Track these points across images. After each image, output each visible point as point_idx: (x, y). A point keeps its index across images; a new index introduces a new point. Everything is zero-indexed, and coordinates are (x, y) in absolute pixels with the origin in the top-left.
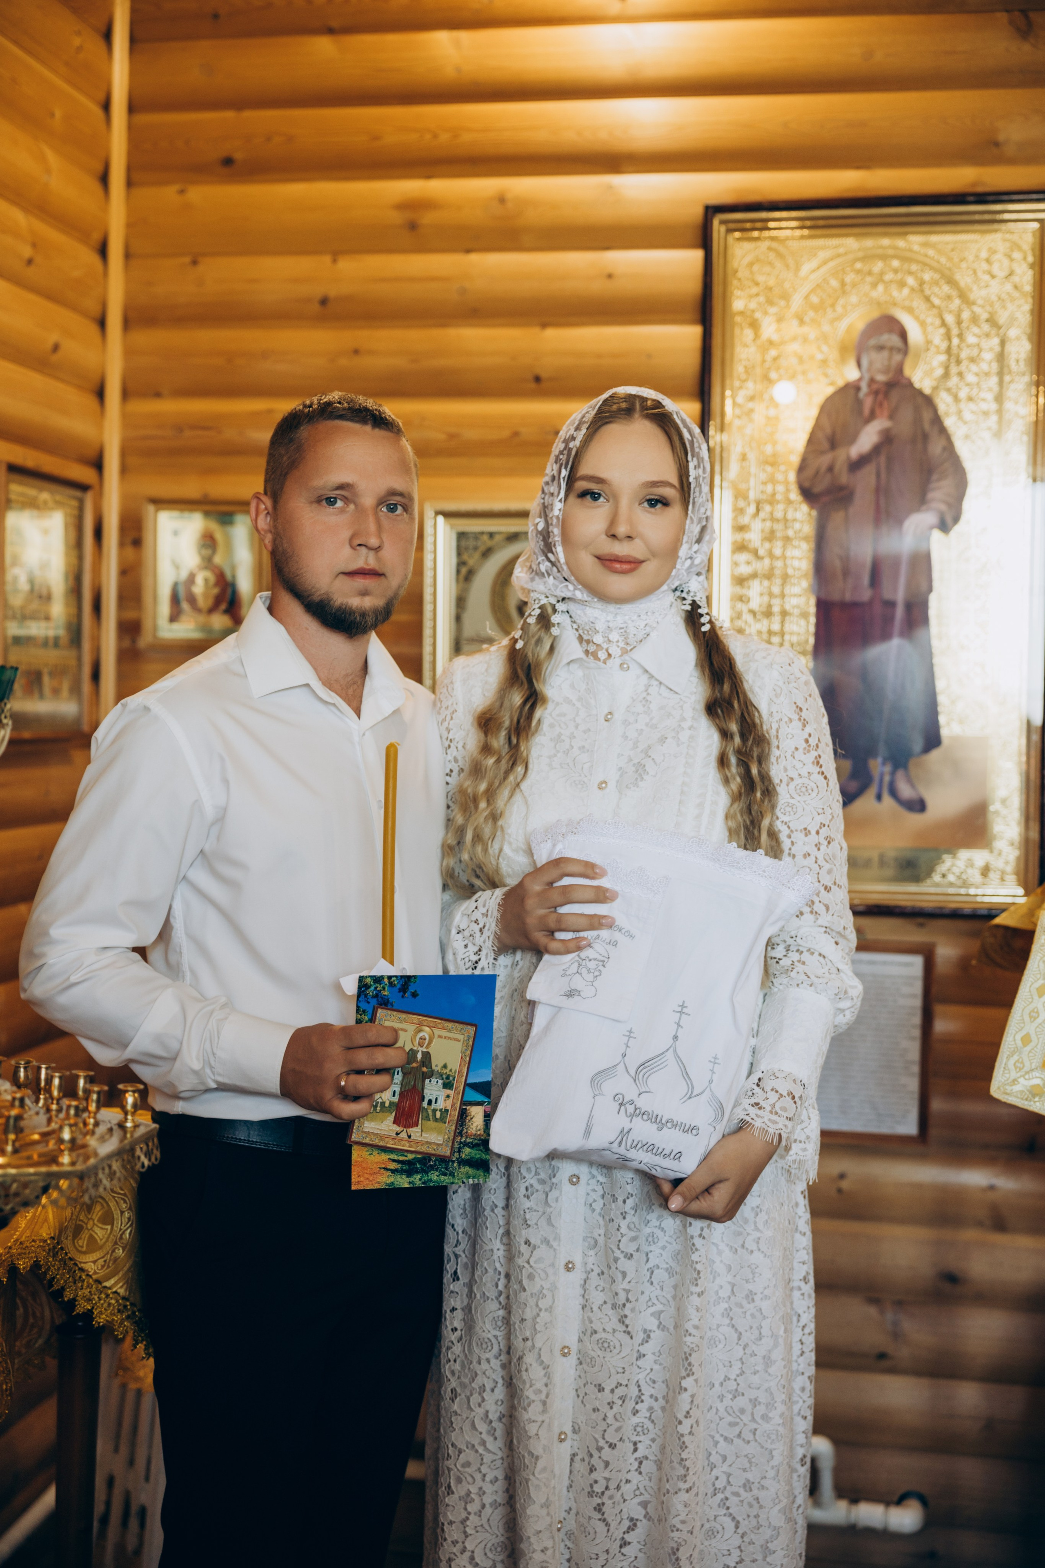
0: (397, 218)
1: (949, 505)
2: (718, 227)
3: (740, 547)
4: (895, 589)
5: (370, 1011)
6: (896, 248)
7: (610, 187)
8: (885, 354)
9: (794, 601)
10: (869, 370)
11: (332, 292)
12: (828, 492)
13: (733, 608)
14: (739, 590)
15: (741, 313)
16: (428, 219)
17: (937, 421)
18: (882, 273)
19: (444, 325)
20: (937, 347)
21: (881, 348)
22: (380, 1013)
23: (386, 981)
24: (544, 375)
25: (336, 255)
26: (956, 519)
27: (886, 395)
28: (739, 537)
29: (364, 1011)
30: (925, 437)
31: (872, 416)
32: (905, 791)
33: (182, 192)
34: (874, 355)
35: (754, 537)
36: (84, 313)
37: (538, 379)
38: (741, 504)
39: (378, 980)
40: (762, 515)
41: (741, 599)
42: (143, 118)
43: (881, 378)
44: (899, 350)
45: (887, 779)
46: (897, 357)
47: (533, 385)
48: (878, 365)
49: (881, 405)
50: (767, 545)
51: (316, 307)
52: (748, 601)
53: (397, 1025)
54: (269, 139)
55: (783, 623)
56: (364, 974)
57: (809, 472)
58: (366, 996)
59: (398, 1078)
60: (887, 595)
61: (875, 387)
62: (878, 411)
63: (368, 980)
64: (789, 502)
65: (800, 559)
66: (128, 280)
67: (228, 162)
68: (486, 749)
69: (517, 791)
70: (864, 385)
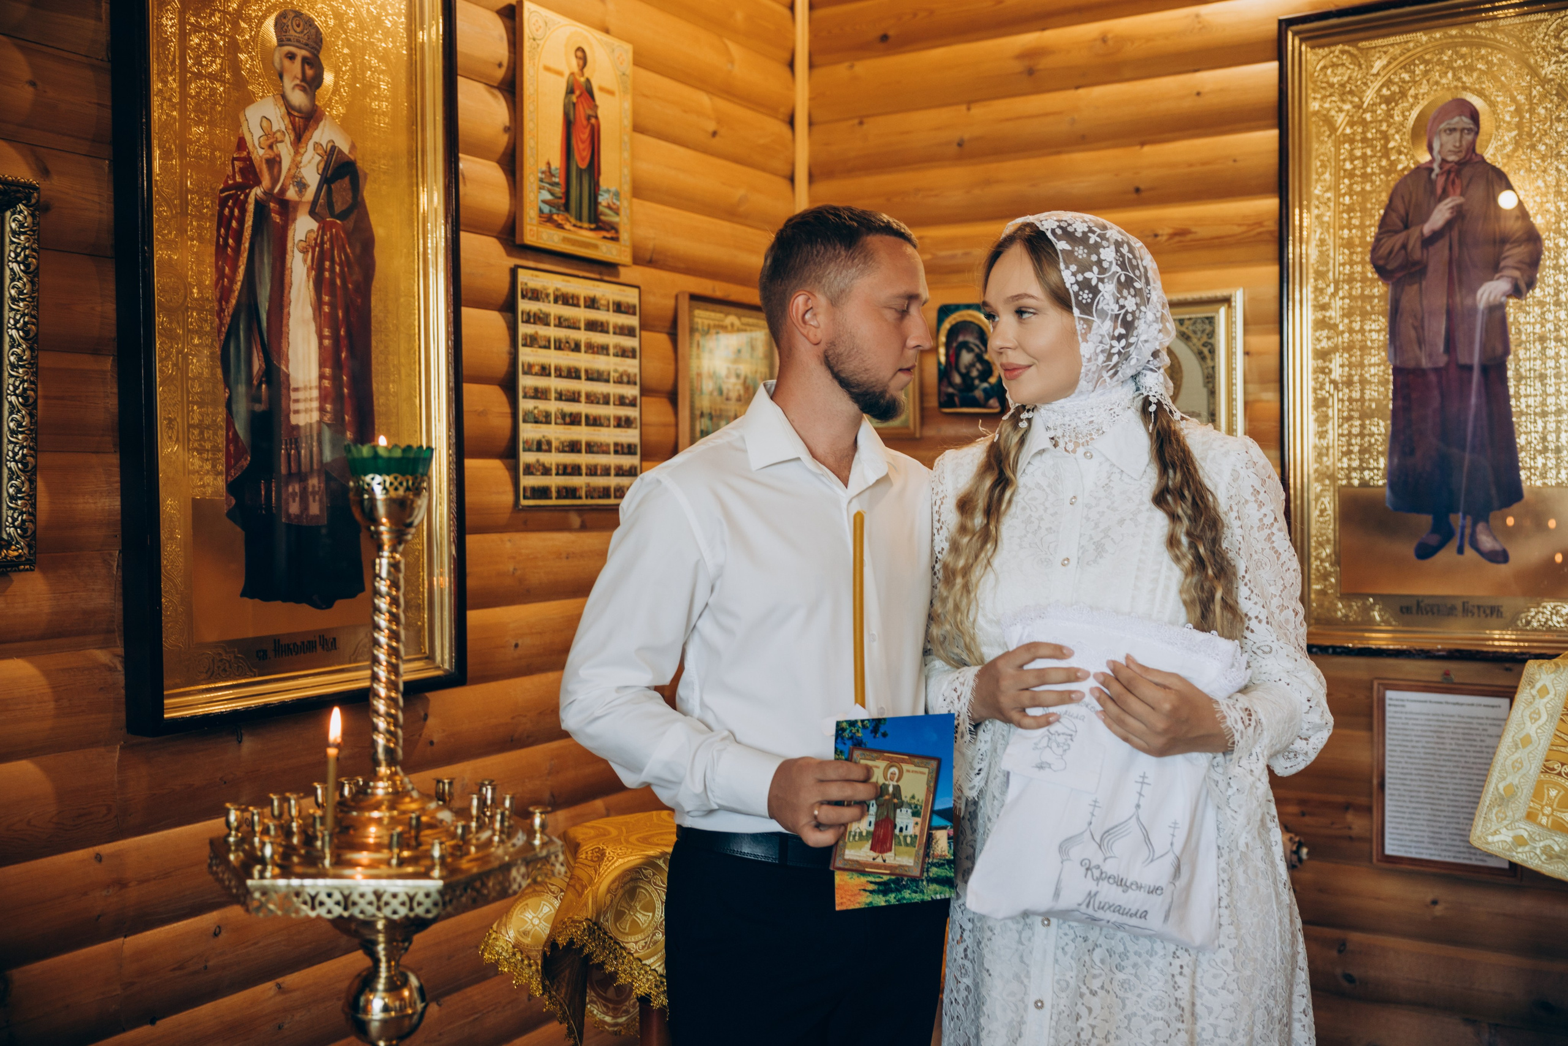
0: (1018, 66)
1: (1524, 272)
2: (1291, 39)
3: (1321, 324)
4: (1471, 355)
5: (846, 751)
6: (1467, 36)
7: (1197, 16)
8: (1457, 135)
9: (1373, 370)
10: (1440, 152)
11: (966, 136)
12: (1402, 267)
13: (1316, 379)
14: (1320, 362)
15: (1316, 113)
16: (1044, 63)
18: (1451, 61)
19: (1059, 153)
20: (1509, 123)
21: (1452, 130)
22: (857, 754)
23: (860, 724)
24: (1142, 187)
25: (969, 103)
26: (1531, 284)
27: (1458, 174)
28: (1320, 315)
29: (841, 752)
30: (1498, 209)
31: (1445, 194)
32: (1487, 542)
33: (852, 67)
34: (1445, 138)
35: (1334, 314)
36: (774, 173)
37: (1138, 190)
38: (1321, 284)
39: (852, 723)
40: (1341, 294)
41: (1322, 370)
42: (820, 13)
43: (1452, 158)
44: (1470, 130)
45: (1468, 531)
46: (1469, 138)
47: (1134, 196)
48: (1450, 147)
49: (1453, 183)
50: (1346, 321)
51: (954, 149)
52: (1330, 371)
53: (870, 763)
54: (915, 15)
55: (1362, 391)
56: (841, 719)
57: (1383, 251)
58: (843, 738)
59: (873, 809)
60: (1463, 359)
61: (1447, 167)
62: (1450, 189)
63: (844, 725)
64: (1366, 280)
65: (1378, 331)
66: (812, 143)
67: (884, 38)
68: (963, 529)
69: (989, 568)
70: (1436, 166)
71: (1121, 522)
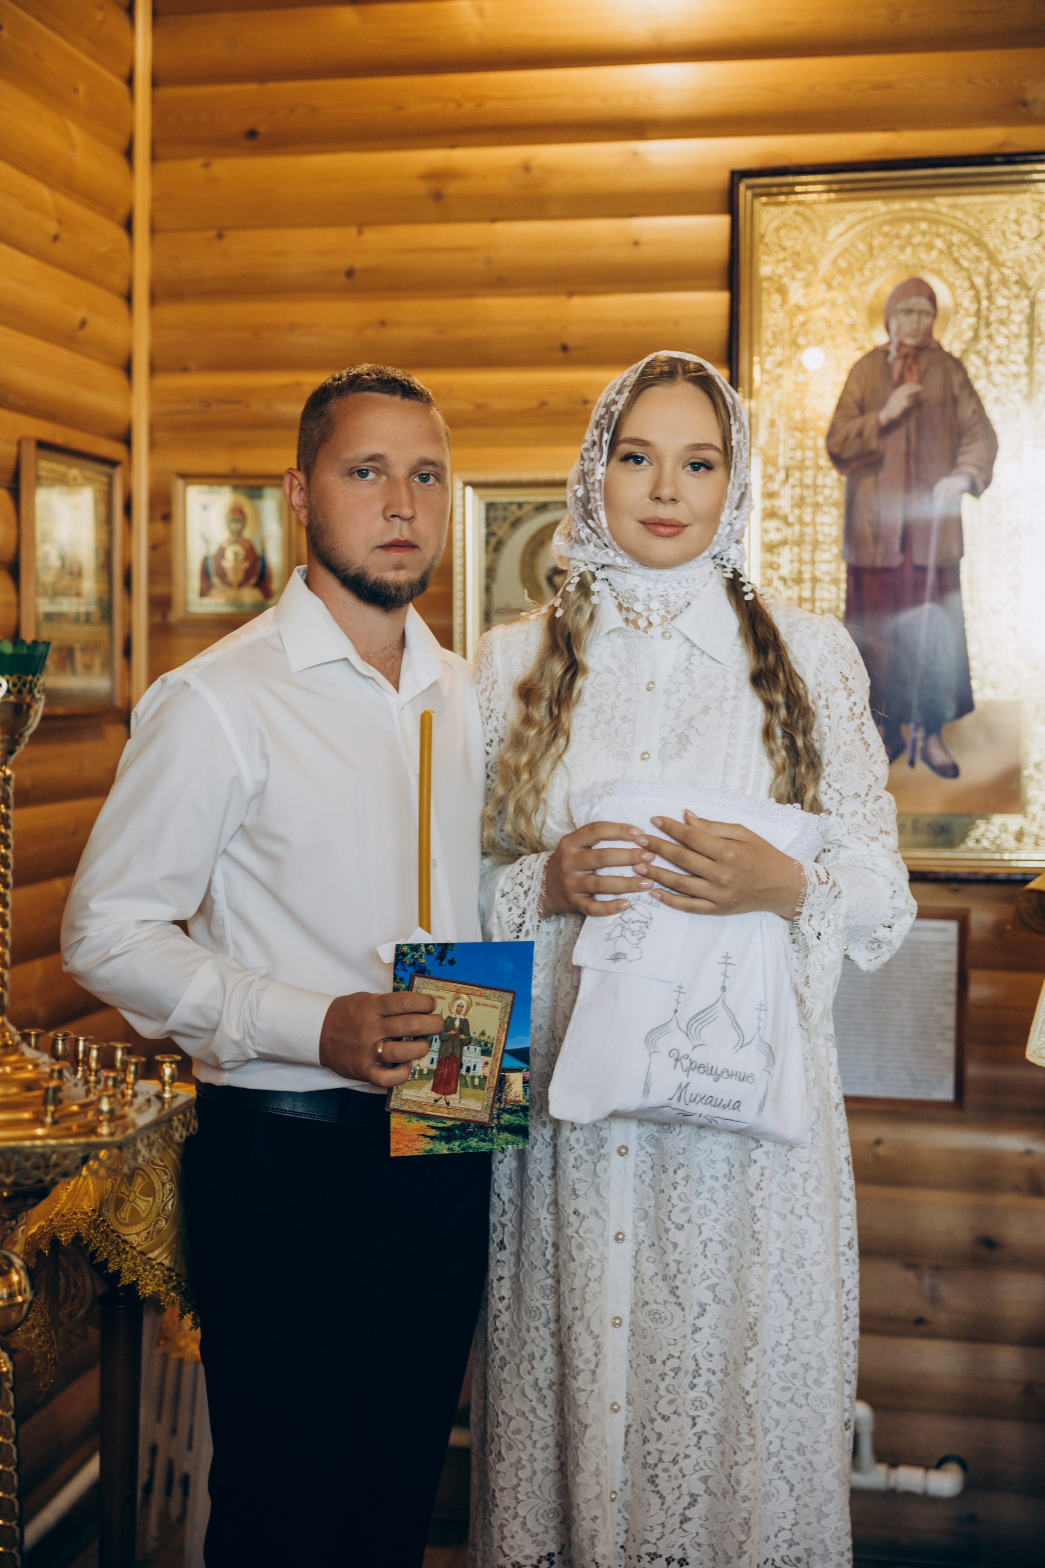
0: (422, 188)
1: (980, 469)
2: (744, 193)
3: (770, 514)
4: (926, 555)
5: (407, 979)
6: (924, 210)
7: (636, 154)
8: (914, 317)
9: (825, 567)
10: (898, 334)
11: (358, 263)
12: (858, 457)
13: (763, 575)
14: (769, 557)
15: (769, 279)
16: (453, 188)
17: (967, 384)
18: (910, 236)
19: (470, 296)
20: (966, 310)
21: (909, 311)
22: (418, 981)
23: (423, 949)
24: (571, 344)
25: (361, 226)
26: (987, 483)
27: (916, 358)
28: (768, 503)
29: (401, 980)
30: (955, 400)
31: (901, 380)
32: (939, 756)
33: (206, 165)
34: (903, 319)
35: (784, 503)
36: (110, 289)
37: (565, 348)
38: (771, 470)
39: (415, 948)
40: (791, 481)
41: (771, 566)
42: (167, 92)
43: (910, 341)
44: (928, 313)
45: (920, 744)
46: (926, 321)
47: (560, 354)
48: (907, 329)
49: (910, 369)
50: (797, 512)
51: (342, 279)
52: (779, 567)
53: (434, 993)
54: (293, 111)
56: (401, 942)
57: (838, 438)
58: (403, 964)
59: (436, 1045)
60: (918, 560)
61: (904, 351)
62: (907, 375)
63: (405, 949)
64: (819, 468)
65: (830, 525)
66: (154, 255)
67: (252, 134)
68: (527, 720)
69: (559, 763)
70: (893, 349)
71: (706, 710)
